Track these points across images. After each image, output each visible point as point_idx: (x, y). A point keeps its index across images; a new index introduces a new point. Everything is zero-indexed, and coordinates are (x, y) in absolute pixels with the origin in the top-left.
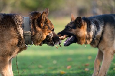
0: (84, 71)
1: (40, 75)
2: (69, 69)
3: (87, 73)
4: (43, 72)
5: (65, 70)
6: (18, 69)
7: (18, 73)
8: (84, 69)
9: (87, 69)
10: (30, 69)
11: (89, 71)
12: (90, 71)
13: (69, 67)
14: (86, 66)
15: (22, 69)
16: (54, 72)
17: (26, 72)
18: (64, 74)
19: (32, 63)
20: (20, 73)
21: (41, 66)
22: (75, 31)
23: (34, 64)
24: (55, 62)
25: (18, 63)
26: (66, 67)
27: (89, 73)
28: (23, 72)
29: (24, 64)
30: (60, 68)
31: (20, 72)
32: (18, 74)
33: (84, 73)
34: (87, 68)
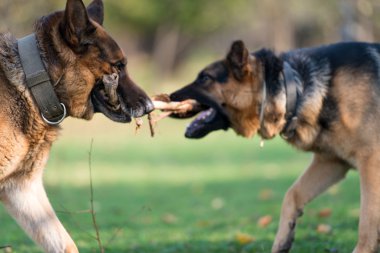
0: (313, 233)
1: (169, 245)
2: (266, 225)
3: (326, 241)
4: (178, 236)
5: (252, 231)
6: (97, 228)
7: (98, 239)
8: (315, 227)
9: (324, 228)
10: (135, 228)
11: (330, 233)
12: (336, 232)
13: (263, 220)
14: (322, 217)
15: (110, 226)
16: (215, 237)
17: (123, 238)
18: (249, 242)
19: (144, 207)
20: (104, 242)
21: (171, 218)
22: (223, 92)
23: (150, 210)
24: (218, 203)
25: (97, 207)
26: (254, 220)
27: (330, 238)
28: (113, 238)
29: (117, 212)
30: (235, 224)
31: (105, 237)
32: (96, 244)
33: (316, 239)
34: (326, 223)
